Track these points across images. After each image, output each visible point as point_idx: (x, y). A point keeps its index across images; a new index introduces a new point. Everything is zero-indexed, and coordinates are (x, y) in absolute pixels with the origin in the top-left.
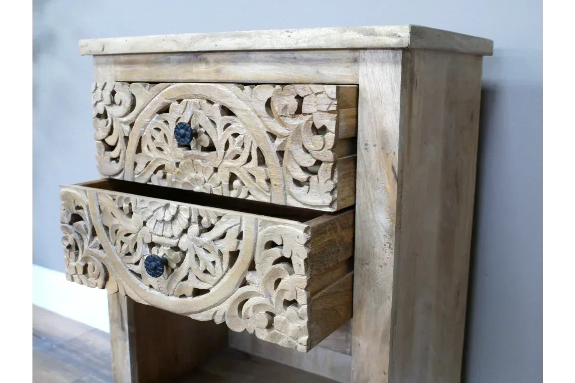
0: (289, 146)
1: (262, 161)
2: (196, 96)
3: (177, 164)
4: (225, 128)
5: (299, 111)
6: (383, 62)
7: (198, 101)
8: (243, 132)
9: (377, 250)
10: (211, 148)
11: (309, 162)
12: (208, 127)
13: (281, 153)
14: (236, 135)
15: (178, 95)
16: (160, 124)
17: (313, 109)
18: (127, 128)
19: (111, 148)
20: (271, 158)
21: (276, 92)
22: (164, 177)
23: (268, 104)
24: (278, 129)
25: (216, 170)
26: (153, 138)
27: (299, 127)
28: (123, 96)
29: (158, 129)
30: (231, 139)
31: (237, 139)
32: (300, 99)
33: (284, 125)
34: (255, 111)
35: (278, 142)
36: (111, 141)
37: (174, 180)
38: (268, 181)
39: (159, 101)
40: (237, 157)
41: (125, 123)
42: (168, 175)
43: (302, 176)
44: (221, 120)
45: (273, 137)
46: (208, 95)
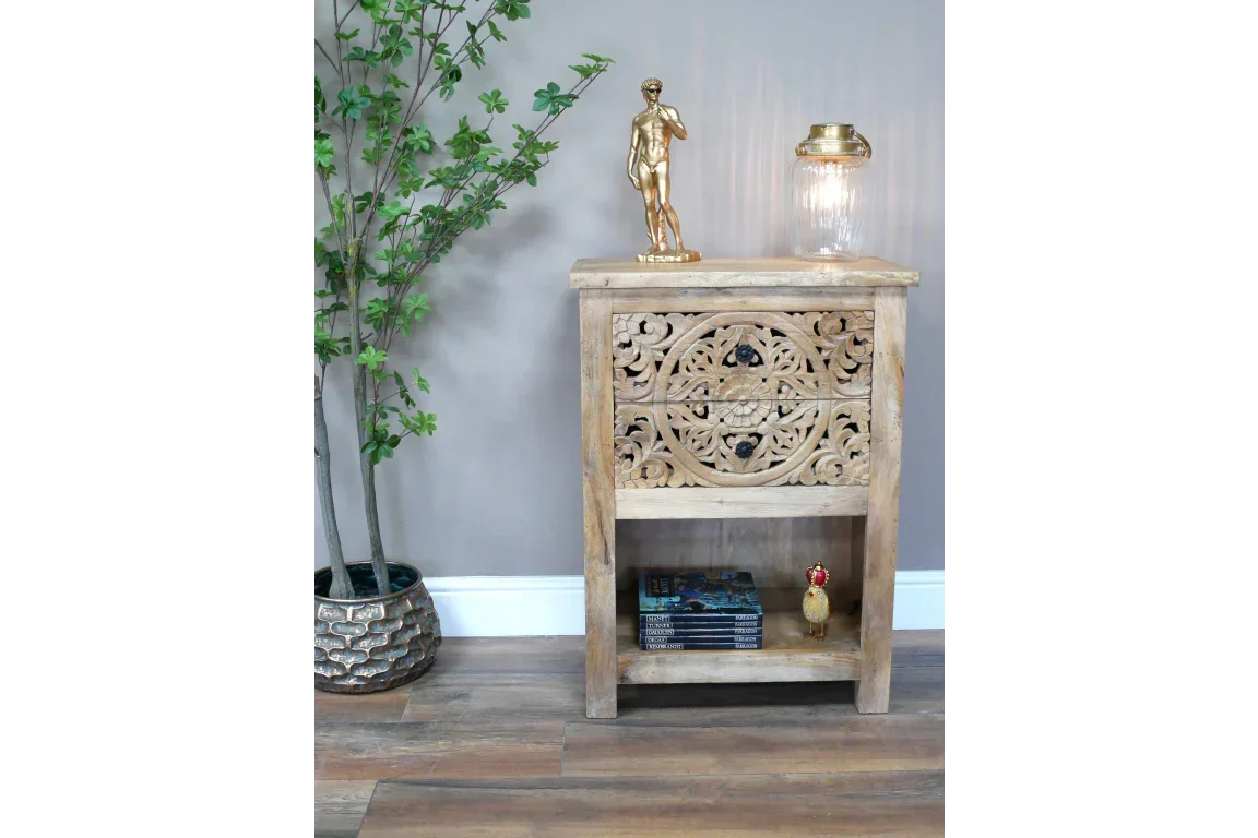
0: (834, 355)
1: (810, 369)
2: (746, 323)
3: (722, 380)
4: (775, 346)
5: (843, 329)
6: (893, 295)
7: (747, 327)
8: (793, 349)
9: (889, 429)
10: (761, 362)
11: (851, 365)
12: (757, 347)
13: (827, 362)
14: (784, 351)
15: (724, 323)
16: (704, 347)
17: (855, 328)
18: (662, 354)
19: (636, 374)
20: (818, 365)
21: (824, 317)
22: (706, 392)
23: (816, 327)
24: (826, 344)
25: (764, 380)
26: (694, 361)
27: (845, 340)
28: (656, 326)
29: (701, 353)
30: (781, 354)
31: (787, 354)
32: (843, 321)
33: (831, 340)
34: (804, 331)
35: (825, 353)
36: (634, 367)
37: (717, 394)
38: (816, 383)
39: (704, 327)
40: (786, 367)
41: (658, 350)
42: (711, 391)
43: (846, 376)
44: (770, 340)
45: (820, 349)
46: (759, 322)
